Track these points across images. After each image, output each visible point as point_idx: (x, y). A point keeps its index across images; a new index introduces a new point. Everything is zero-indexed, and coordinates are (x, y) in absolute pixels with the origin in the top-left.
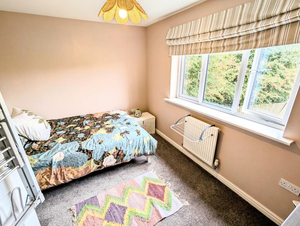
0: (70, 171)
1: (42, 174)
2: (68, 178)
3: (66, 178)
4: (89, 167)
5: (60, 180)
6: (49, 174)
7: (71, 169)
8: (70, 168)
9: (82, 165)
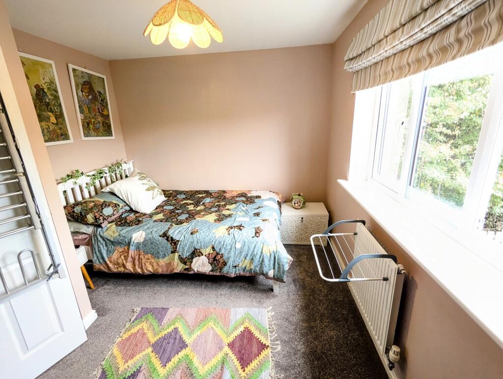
0: (149, 261)
1: (120, 252)
2: (147, 270)
3: (144, 268)
4: (172, 264)
5: (137, 267)
6: (126, 254)
7: (150, 258)
8: (150, 255)
9: (164, 258)
